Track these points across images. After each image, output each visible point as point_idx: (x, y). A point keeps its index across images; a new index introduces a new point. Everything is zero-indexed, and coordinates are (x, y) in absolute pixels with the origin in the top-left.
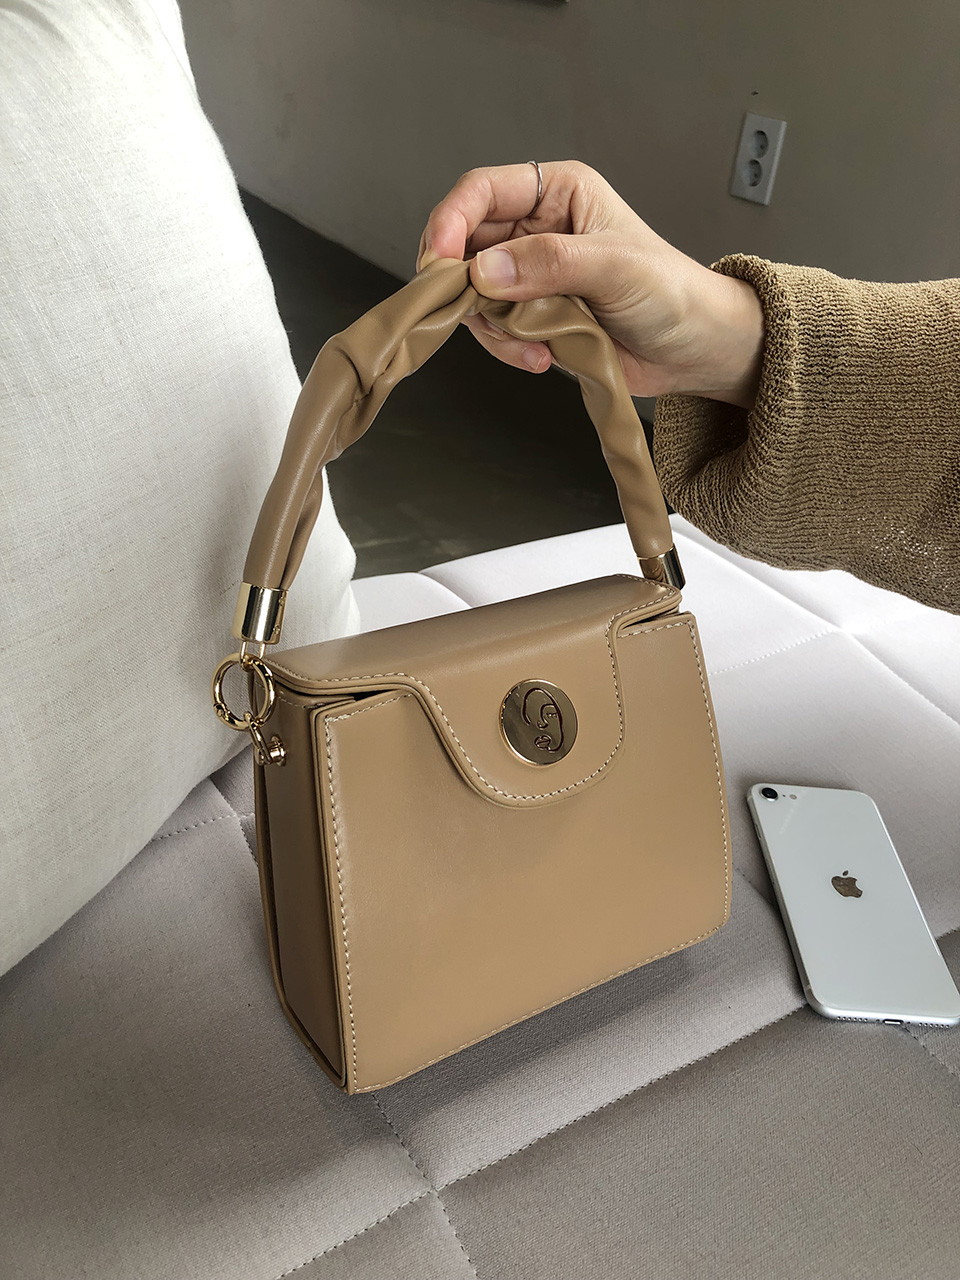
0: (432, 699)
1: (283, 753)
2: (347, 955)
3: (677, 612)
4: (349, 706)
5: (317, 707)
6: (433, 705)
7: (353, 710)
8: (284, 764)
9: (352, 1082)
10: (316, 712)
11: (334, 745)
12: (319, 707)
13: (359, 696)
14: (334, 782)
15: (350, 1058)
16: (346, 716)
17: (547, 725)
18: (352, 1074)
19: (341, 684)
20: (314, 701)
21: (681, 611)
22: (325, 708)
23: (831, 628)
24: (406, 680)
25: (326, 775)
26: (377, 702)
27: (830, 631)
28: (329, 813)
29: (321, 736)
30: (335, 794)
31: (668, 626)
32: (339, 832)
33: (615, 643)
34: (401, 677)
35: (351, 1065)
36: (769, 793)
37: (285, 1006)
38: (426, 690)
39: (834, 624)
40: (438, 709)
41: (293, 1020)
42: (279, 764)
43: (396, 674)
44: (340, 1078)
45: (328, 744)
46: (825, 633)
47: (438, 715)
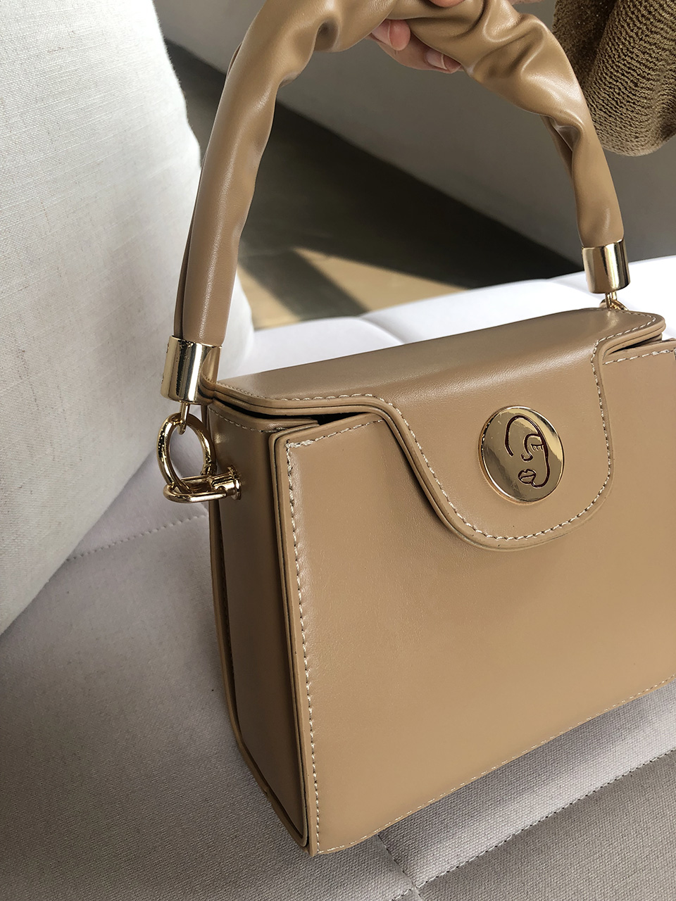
0: (404, 424)
1: (238, 486)
2: (310, 710)
3: (661, 339)
4: (312, 430)
5: (276, 430)
6: (406, 430)
7: (318, 434)
8: (239, 498)
9: (315, 845)
10: (276, 436)
11: (296, 475)
12: (279, 431)
13: (323, 419)
14: (296, 517)
15: (314, 820)
16: (309, 442)
17: (531, 458)
18: (314, 836)
19: (302, 403)
20: (272, 424)
21: (663, 339)
22: (286, 432)
24: (374, 401)
25: (287, 509)
26: (344, 427)
28: (292, 552)
29: (282, 463)
30: (298, 531)
31: (654, 353)
32: (302, 574)
33: (601, 370)
34: (368, 398)
35: (314, 827)
37: (241, 745)
38: (397, 413)
40: (411, 436)
41: (249, 761)
42: (234, 497)
43: (364, 395)
44: (302, 837)
45: (290, 473)
47: (411, 441)
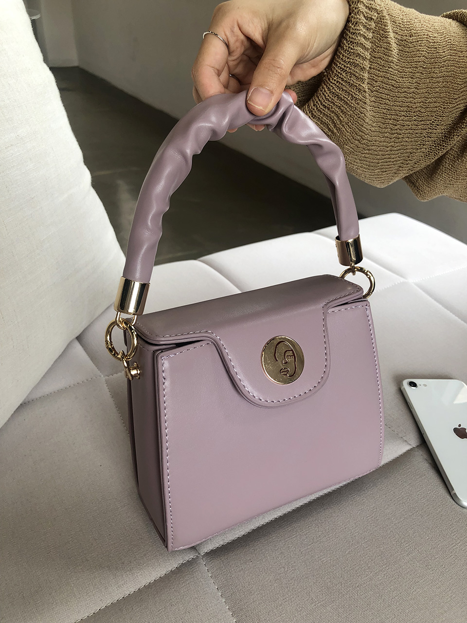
23: (402, 280)
27: (402, 281)
36: (413, 384)
39: (404, 278)
46: (399, 282)
